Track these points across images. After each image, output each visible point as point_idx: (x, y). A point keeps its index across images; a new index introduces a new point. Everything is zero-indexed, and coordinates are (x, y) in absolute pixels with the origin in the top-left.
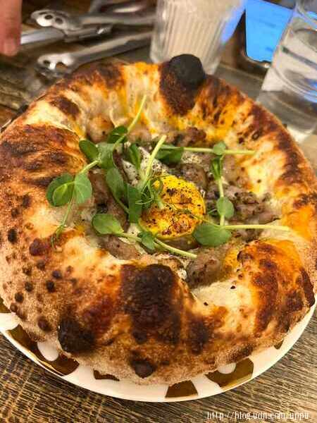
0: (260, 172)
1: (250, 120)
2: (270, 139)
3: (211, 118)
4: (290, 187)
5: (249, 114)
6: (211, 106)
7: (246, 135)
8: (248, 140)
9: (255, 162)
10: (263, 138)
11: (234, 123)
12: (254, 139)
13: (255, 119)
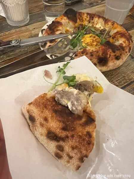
0: (99, 25)
1: (88, 16)
2: (96, 18)
3: (81, 20)
4: (108, 23)
5: (88, 15)
6: (80, 17)
7: (90, 20)
8: (91, 21)
9: (96, 24)
10: (94, 18)
11: (86, 19)
12: (92, 20)
13: (89, 16)
